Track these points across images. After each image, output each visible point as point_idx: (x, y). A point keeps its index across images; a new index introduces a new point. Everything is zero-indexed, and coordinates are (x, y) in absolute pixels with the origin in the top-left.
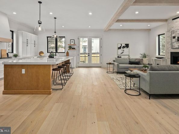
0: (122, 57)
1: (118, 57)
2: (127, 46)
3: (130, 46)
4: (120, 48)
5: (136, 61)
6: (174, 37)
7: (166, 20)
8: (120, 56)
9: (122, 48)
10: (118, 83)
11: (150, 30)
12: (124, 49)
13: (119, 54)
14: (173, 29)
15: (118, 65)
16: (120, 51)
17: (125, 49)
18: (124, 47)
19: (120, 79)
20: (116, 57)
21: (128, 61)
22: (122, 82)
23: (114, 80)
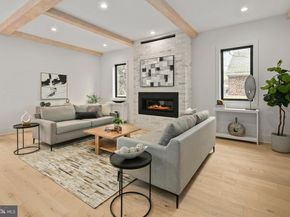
0: (53, 103)
1: (43, 104)
2: (63, 79)
3: (68, 79)
4: (46, 83)
5: (90, 111)
6: (144, 70)
7: (133, 42)
8: (46, 102)
9: (51, 83)
10: (72, 184)
11: (101, 54)
12: (56, 86)
13: (44, 97)
14: (142, 58)
15: (53, 127)
16: (47, 90)
17: (59, 86)
18: (55, 82)
19: (69, 164)
20: (38, 103)
21: (74, 112)
22: (80, 174)
23: (54, 177)
